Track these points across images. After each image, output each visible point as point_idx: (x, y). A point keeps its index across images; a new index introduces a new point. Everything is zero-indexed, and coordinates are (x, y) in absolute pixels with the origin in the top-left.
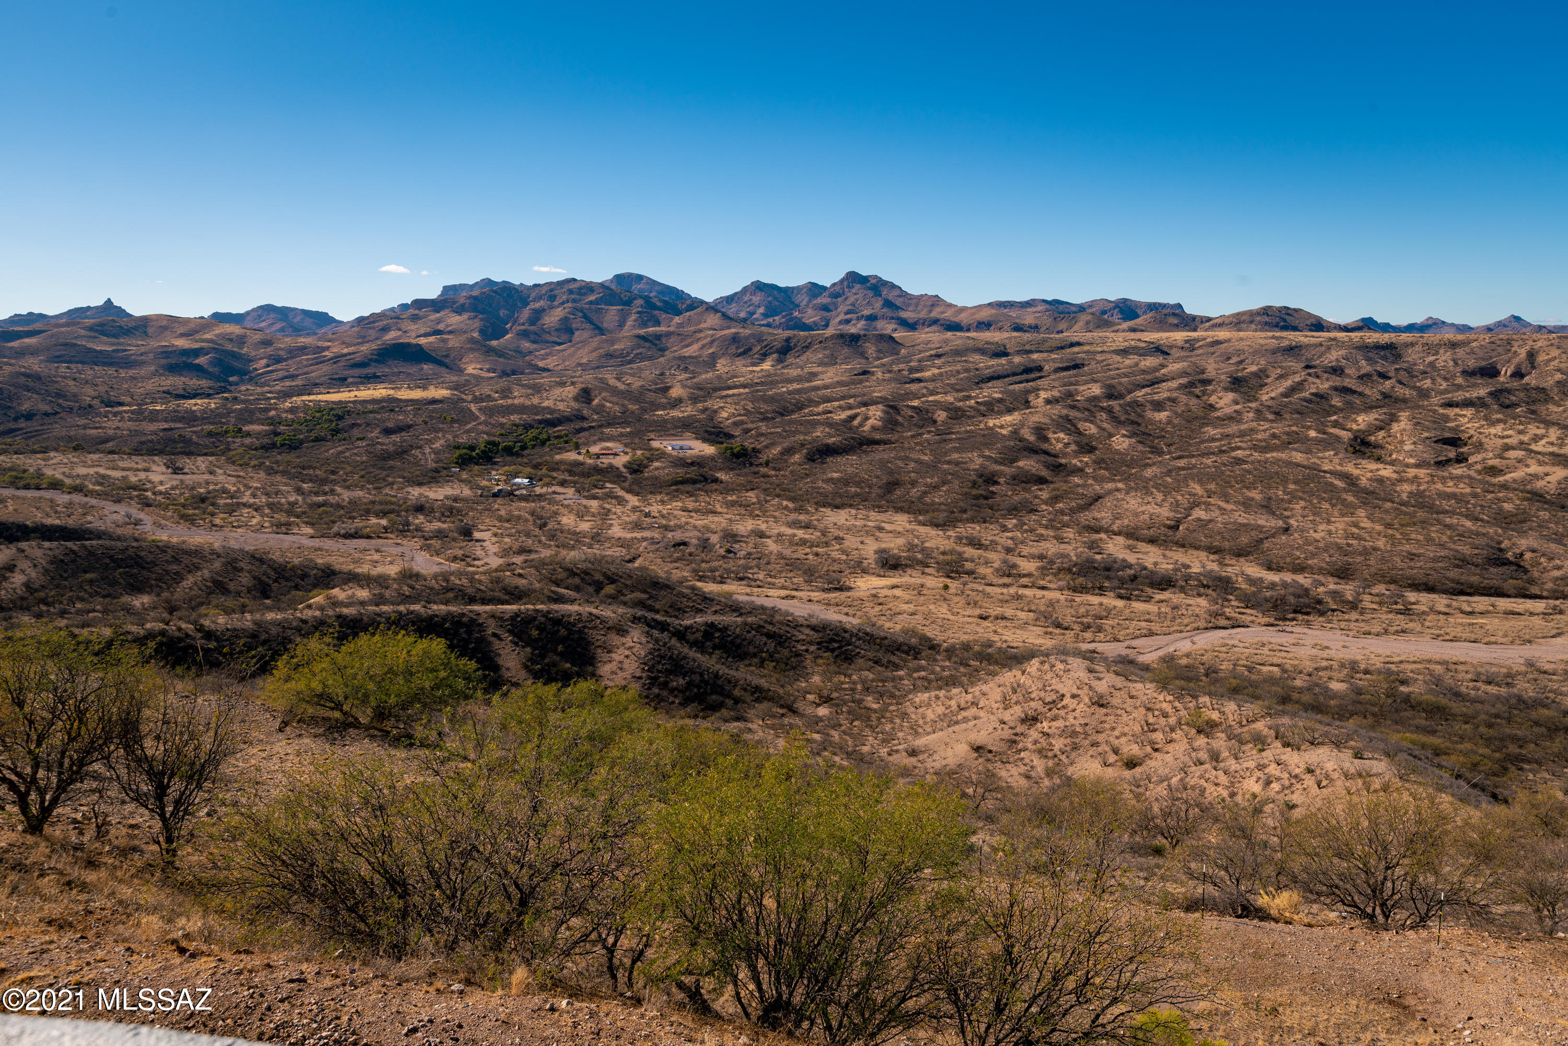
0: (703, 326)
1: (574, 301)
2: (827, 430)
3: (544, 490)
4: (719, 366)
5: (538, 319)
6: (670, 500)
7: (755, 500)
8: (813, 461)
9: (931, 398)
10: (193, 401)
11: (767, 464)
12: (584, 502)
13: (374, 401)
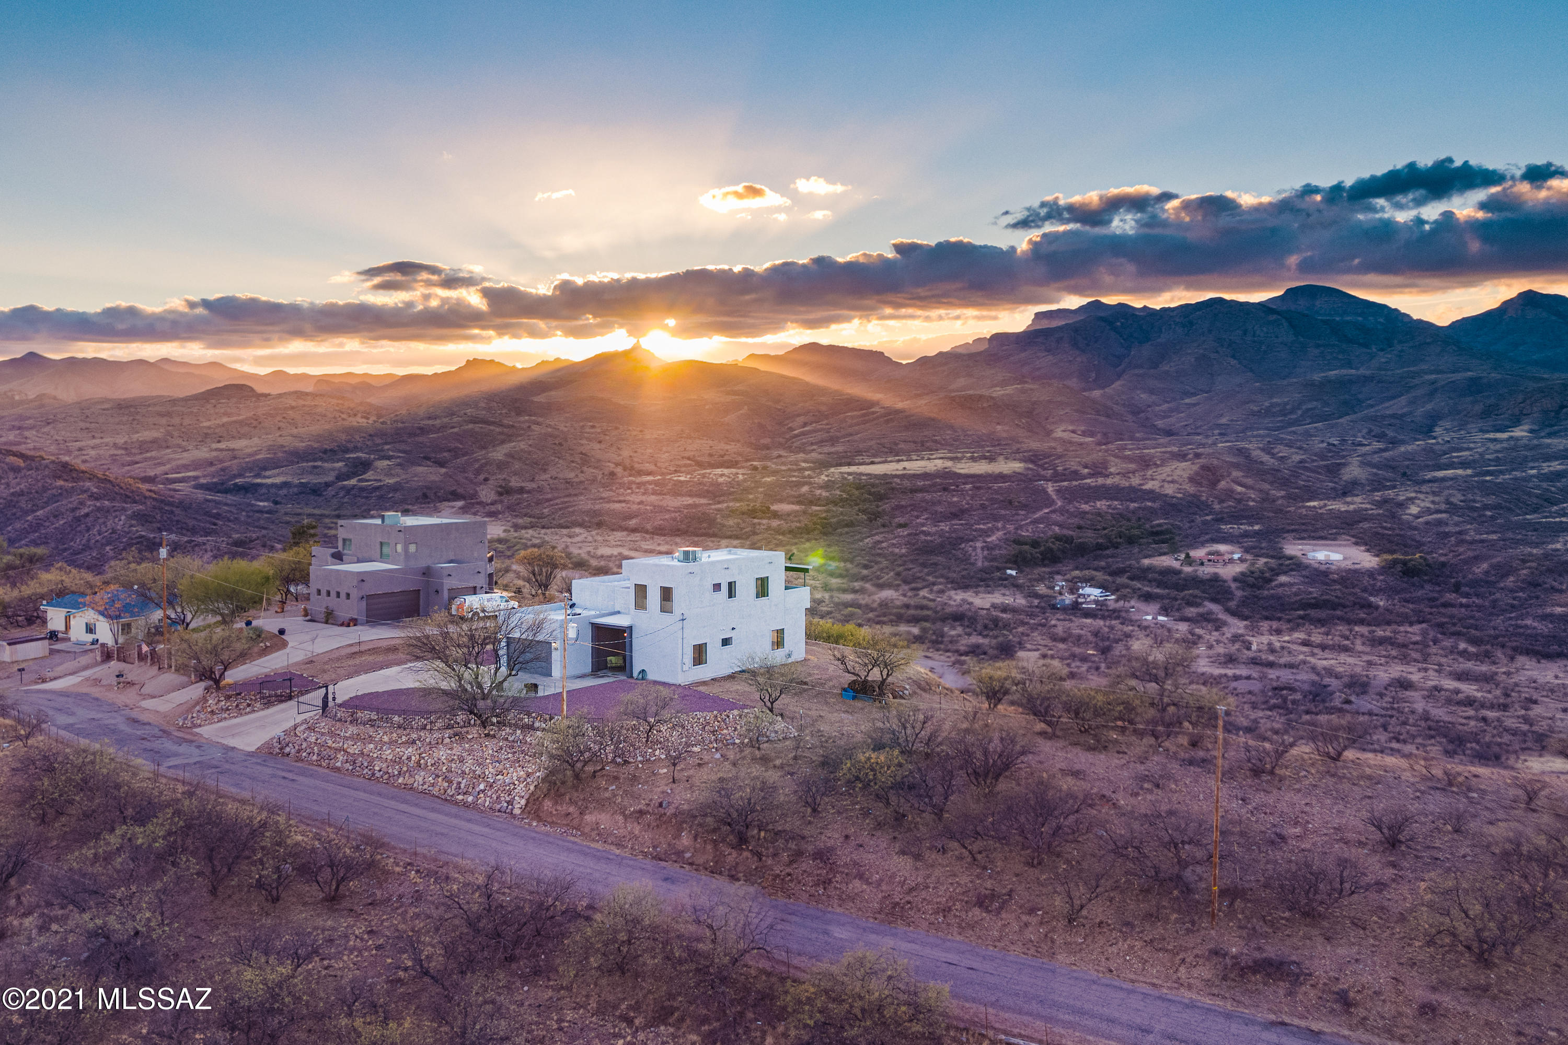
0: (1421, 366)
3: (1120, 605)
5: (1163, 358)
6: (1290, 629)
7: (1419, 638)
10: (719, 471)
11: (1459, 587)
12: (1169, 624)
13: (925, 476)
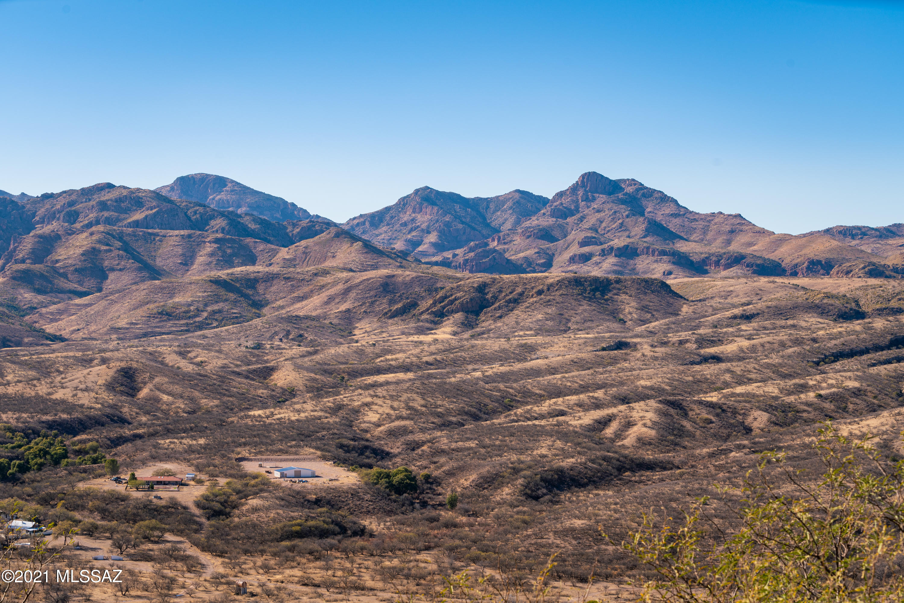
0: (329, 264)
1: (108, 221)
2: (559, 444)
3: (60, 542)
4: (358, 333)
5: (49, 252)
6: (280, 565)
7: (435, 567)
8: (536, 498)
9: (739, 390)
11: (453, 504)
12: (130, 564)
